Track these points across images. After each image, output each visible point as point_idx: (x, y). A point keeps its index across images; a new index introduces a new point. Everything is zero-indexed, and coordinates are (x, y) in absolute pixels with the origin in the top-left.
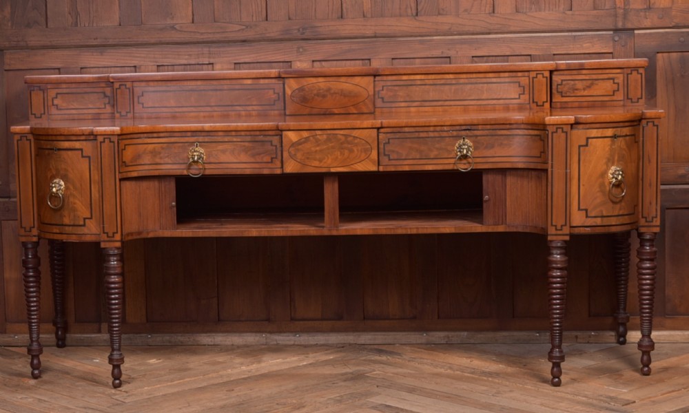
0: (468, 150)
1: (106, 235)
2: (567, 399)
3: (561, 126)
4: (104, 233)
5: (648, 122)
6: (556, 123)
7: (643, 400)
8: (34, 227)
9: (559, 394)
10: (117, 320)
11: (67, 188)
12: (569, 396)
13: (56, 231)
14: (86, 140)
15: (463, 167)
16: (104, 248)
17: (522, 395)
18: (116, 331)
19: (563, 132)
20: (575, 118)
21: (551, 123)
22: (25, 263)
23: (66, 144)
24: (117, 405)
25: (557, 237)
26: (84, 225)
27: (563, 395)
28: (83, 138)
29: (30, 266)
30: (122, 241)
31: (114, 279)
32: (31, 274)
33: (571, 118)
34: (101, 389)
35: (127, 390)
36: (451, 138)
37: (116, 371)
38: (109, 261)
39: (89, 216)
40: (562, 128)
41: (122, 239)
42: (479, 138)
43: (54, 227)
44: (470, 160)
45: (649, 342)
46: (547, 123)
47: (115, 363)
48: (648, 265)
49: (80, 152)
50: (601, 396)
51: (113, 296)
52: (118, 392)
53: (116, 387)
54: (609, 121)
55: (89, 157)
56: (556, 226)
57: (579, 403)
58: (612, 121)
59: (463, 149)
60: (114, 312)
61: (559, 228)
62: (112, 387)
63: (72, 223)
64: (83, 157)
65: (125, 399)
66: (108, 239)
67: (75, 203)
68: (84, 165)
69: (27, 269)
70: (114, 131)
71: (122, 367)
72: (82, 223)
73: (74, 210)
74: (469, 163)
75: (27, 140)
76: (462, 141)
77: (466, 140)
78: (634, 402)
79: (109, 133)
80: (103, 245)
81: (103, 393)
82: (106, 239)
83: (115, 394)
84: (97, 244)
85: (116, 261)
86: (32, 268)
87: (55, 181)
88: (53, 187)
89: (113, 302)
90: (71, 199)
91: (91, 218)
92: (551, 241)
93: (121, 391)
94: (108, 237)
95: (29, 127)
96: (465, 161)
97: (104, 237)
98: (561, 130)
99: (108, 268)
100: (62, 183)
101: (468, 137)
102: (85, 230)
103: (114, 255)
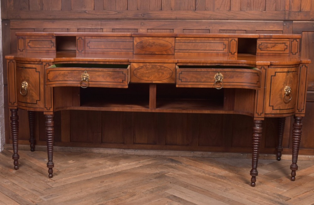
0: (221, 79)
1: (46, 109)
2: (259, 195)
3: (264, 66)
4: (45, 108)
5: (303, 65)
6: (261, 65)
7: (294, 197)
8: (15, 102)
9: (255, 192)
10: (51, 148)
11: (29, 86)
12: (260, 193)
13: (24, 105)
14: (38, 64)
15: (218, 87)
16: (45, 115)
17: (238, 191)
18: (50, 152)
19: (264, 69)
20: (270, 62)
21: (259, 65)
22: (11, 118)
23: (29, 66)
24: (48, 189)
25: (258, 119)
26: (36, 104)
27: (257, 192)
28: (36, 63)
29: (14, 120)
30: (54, 112)
31: (50, 129)
32: (14, 123)
33: (269, 63)
34: (43, 178)
35: (55, 179)
36: (213, 72)
37: (50, 170)
38: (48, 121)
39: (39, 100)
40: (264, 67)
41: (54, 110)
42: (226, 73)
43: (23, 103)
44: (221, 84)
45: (296, 166)
46: (257, 64)
47: (50, 167)
48: (298, 131)
49: (35, 69)
50: (275, 194)
51: (49, 137)
52: (51, 180)
53: (50, 177)
54: (286, 64)
55: (39, 72)
56: (258, 113)
57: (265, 198)
58: (287, 64)
59: (219, 78)
60: (50, 144)
61: (259, 114)
62: (48, 177)
63: (31, 103)
64: (36, 72)
65: (53, 185)
66: (47, 111)
67: (32, 93)
68: (37, 76)
69: (13, 121)
70: (51, 60)
71: (53, 169)
72: (35, 102)
73: (32, 96)
74: (221, 85)
75: (13, 62)
76: (218, 74)
77: (220, 74)
78: (290, 199)
79: (48, 61)
80: (45, 113)
81: (44, 181)
82: (46, 110)
83: (49, 182)
84: (43, 112)
85: (51, 121)
86: (14, 121)
87: (23, 82)
88: (22, 85)
89: (49, 139)
90: (31, 91)
91: (40, 100)
92: (255, 120)
93: (52, 180)
94: (47, 109)
95: (13, 56)
96: (218, 84)
97: (45, 110)
98: (263, 68)
99: (47, 124)
100: (27, 83)
101: (221, 72)
102: (37, 106)
103: (50, 118)
